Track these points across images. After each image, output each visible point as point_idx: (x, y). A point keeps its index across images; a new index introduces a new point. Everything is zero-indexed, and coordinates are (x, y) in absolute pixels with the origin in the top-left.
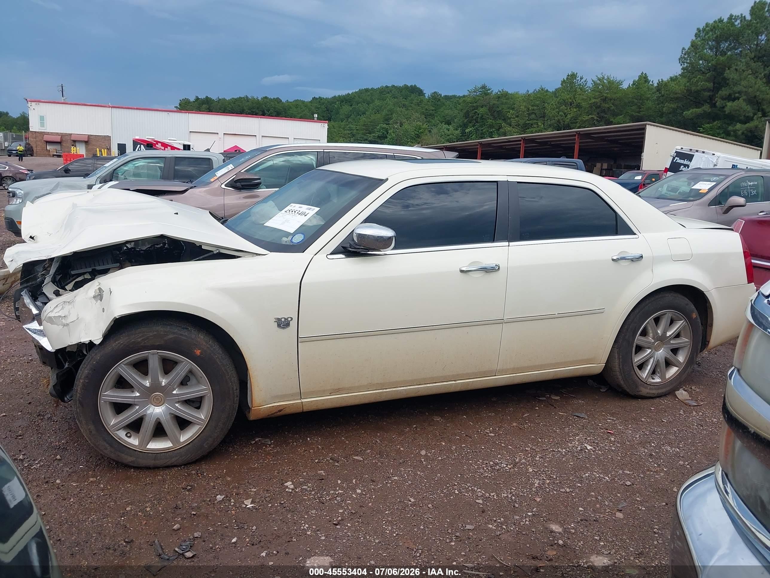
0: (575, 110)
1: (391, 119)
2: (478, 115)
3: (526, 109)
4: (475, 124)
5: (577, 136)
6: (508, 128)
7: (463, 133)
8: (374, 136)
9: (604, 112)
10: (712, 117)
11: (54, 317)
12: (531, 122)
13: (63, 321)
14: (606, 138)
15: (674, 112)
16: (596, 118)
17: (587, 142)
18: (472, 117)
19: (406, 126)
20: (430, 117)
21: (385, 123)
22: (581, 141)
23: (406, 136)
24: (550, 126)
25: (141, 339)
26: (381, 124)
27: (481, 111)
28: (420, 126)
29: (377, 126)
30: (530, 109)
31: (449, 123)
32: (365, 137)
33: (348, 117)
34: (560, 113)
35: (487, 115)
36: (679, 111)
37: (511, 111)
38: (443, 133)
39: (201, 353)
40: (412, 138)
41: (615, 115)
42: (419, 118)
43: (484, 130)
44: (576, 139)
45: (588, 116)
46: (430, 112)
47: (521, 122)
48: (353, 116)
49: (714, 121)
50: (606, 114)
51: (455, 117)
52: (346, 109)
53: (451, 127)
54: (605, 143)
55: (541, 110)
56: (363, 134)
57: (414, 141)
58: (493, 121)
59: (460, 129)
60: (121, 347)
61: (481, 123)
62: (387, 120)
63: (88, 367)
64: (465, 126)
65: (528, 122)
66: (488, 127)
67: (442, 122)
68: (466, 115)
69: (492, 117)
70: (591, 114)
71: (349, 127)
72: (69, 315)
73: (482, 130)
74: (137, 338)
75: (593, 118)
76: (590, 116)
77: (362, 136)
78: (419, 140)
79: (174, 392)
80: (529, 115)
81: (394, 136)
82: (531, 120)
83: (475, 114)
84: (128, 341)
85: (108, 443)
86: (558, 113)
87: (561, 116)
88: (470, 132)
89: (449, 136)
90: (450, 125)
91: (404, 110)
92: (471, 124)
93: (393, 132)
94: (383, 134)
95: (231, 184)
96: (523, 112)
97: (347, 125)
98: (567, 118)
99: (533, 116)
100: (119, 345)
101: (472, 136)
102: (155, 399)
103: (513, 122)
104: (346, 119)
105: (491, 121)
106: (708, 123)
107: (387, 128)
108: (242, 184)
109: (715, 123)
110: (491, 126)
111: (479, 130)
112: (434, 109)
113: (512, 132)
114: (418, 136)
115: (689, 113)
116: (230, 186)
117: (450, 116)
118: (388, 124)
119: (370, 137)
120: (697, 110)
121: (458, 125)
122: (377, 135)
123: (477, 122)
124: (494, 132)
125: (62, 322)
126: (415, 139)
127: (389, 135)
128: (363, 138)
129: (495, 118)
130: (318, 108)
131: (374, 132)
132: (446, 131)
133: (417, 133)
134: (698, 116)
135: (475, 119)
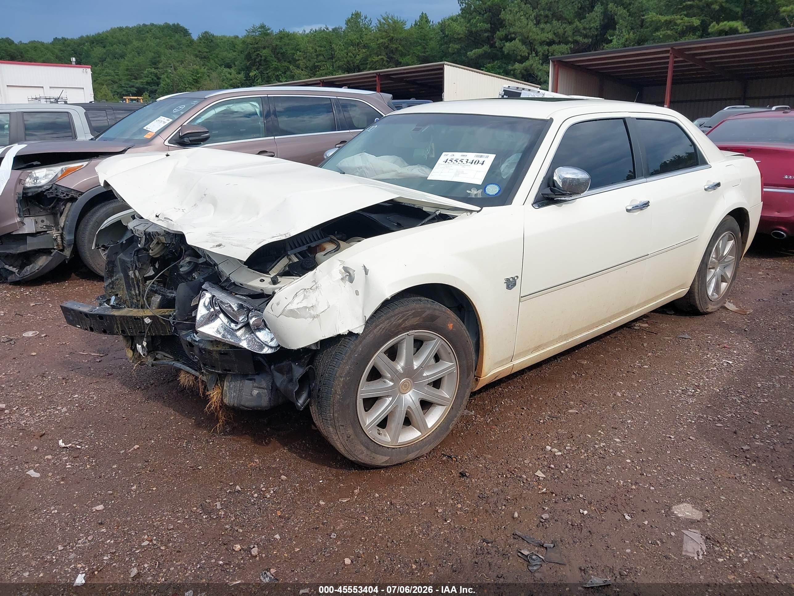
0: (364, 51)
1: (159, 62)
2: (261, 57)
3: (313, 50)
4: (258, 66)
5: (377, 77)
6: (297, 71)
7: (247, 76)
8: (142, 82)
9: (393, 52)
10: (493, 57)
11: (298, 309)
12: (319, 64)
13: (312, 312)
14: (405, 79)
15: (458, 52)
16: (385, 59)
17: (388, 83)
18: (255, 60)
19: (181, 70)
20: (205, 60)
21: (153, 67)
22: (382, 82)
23: (183, 81)
24: (339, 67)
25: (402, 320)
26: (148, 68)
27: (265, 52)
28: (197, 70)
29: (143, 70)
30: (318, 50)
31: (229, 67)
32: (131, 84)
33: (103, 60)
34: (349, 54)
35: (271, 56)
36: (463, 51)
37: (298, 53)
38: (225, 77)
39: (453, 326)
40: (190, 83)
41: (403, 55)
42: (194, 61)
43: (270, 74)
44: (377, 81)
45: (378, 56)
46: (204, 54)
47: (310, 64)
48: (108, 59)
49: (494, 61)
50: (394, 54)
51: (235, 59)
52: (98, 51)
53: (232, 71)
54: (404, 84)
55: (328, 51)
56: (127, 80)
57: (192, 87)
58: (279, 64)
59: (242, 72)
60: (383, 332)
61: (266, 66)
62: (154, 63)
63: (349, 362)
64: (248, 69)
65: (316, 64)
66: (274, 70)
67: (221, 65)
68: (248, 57)
69: (275, 60)
70: (380, 55)
71: (106, 73)
72: (318, 305)
73: (267, 74)
74: (398, 320)
75: (382, 58)
76: (380, 57)
77: (128, 82)
78: (199, 85)
79: (425, 375)
80: (317, 56)
81: (169, 81)
82: (319, 62)
83: (257, 56)
84: (389, 324)
85: (364, 446)
86: (347, 54)
87: (351, 57)
88: (255, 75)
89: (232, 80)
90: (231, 69)
91: (172, 51)
92: (254, 67)
93: (167, 77)
94: (152, 79)
95: (175, 140)
96: (311, 53)
97: (103, 70)
98: (357, 60)
99: (321, 58)
100: (381, 330)
101: (257, 80)
102: (403, 386)
103: (301, 63)
104: (100, 63)
105: (276, 63)
106: (489, 63)
107: (157, 73)
108: (191, 138)
109: (496, 62)
110: (276, 69)
111: (264, 73)
112: (208, 51)
113: (302, 74)
114: (196, 81)
115: (472, 53)
116: (174, 142)
117: (229, 58)
118: (157, 68)
119: (137, 83)
120: (479, 50)
121: (240, 68)
122: (145, 81)
123: (260, 65)
124: (281, 75)
125: (310, 313)
126: (193, 85)
127: (163, 81)
128: (128, 84)
129: (279, 60)
130: (63, 51)
131: (141, 78)
132: (228, 76)
133: (195, 78)
134: (480, 56)
135: (258, 62)
